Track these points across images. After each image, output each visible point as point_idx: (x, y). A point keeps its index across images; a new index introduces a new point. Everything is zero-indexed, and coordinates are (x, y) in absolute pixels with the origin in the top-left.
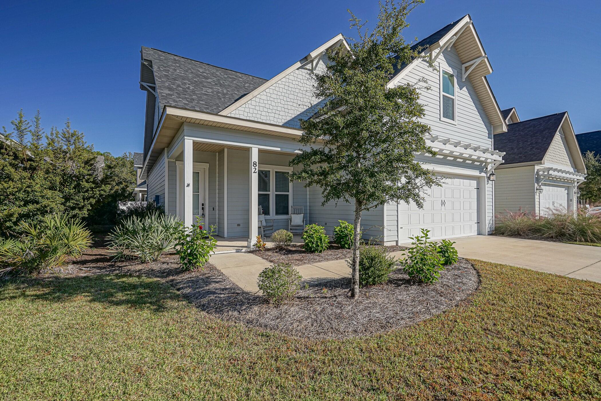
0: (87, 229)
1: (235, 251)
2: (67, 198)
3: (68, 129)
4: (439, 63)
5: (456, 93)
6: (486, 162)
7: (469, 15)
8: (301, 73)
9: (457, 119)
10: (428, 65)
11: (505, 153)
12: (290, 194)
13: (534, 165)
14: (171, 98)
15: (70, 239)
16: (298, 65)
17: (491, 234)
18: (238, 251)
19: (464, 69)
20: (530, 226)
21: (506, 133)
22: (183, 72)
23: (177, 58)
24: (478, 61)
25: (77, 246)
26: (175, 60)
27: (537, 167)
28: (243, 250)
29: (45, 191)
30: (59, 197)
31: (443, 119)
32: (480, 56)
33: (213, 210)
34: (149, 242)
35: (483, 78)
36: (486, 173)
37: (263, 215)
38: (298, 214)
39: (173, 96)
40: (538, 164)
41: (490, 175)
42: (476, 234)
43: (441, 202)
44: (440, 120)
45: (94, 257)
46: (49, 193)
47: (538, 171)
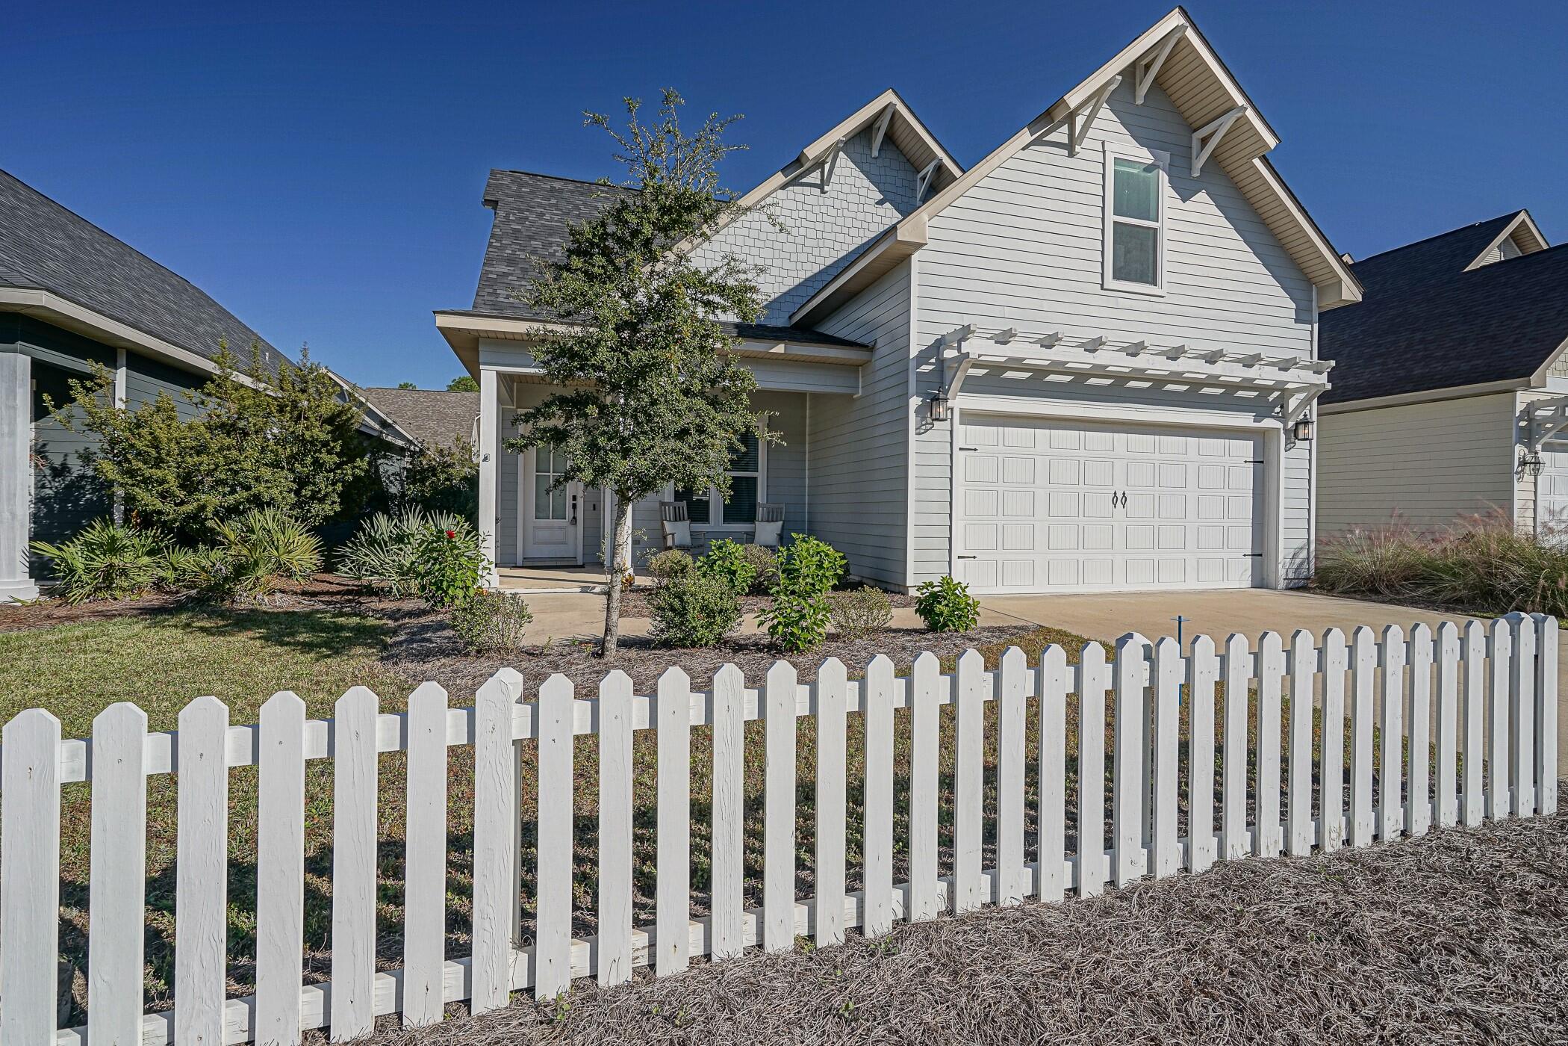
0: (313, 535)
1: (579, 590)
2: (302, 482)
3: (305, 361)
4: (1103, 143)
5: (1165, 212)
6: (1283, 391)
7: (1181, 8)
8: (791, 196)
9: (1164, 282)
10: (1066, 152)
11: (1333, 363)
12: (761, 476)
13: (1513, 391)
14: (506, 281)
15: (282, 550)
16: (780, 178)
17: (1300, 586)
18: (584, 590)
19: (1195, 144)
20: (1410, 566)
21: (1357, 304)
22: (556, 218)
23: (557, 185)
24: (1228, 121)
25: (295, 563)
26: (553, 190)
27: (1522, 399)
28: (597, 590)
29: (262, 469)
30: (285, 479)
31: (1110, 282)
32: (1233, 107)
33: (594, 509)
34: (394, 561)
35: (1257, 162)
36: (1283, 418)
37: (688, 521)
38: (773, 521)
39: (510, 278)
40: (1528, 387)
41: (1297, 424)
42: (1249, 584)
43: (1112, 496)
44: (1102, 288)
45: (342, 588)
46: (267, 473)
47: (1531, 408)
